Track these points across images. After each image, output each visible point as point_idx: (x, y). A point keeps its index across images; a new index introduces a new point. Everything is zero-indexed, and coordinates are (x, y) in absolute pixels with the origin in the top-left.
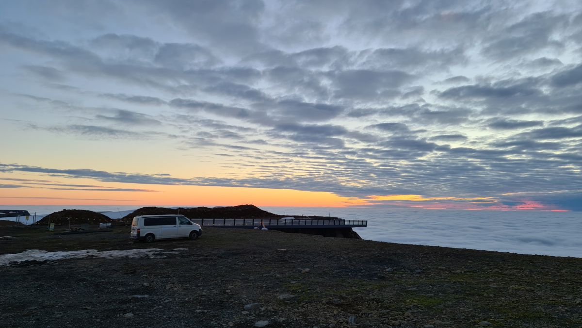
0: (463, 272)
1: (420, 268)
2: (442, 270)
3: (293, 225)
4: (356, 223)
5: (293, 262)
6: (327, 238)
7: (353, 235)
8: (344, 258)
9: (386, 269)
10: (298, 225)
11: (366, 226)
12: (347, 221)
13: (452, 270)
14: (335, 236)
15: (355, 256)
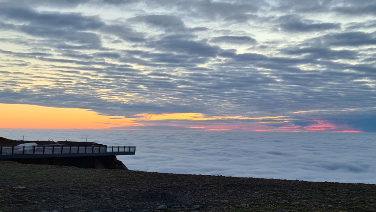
0: (248, 205)
1: (199, 204)
2: (225, 203)
3: (35, 153)
4: (121, 150)
5: (35, 203)
6: (82, 170)
7: (117, 165)
8: (106, 195)
9: (158, 206)
10: (42, 153)
11: (134, 153)
12: (110, 147)
13: (237, 203)
14: (93, 167)
15: (120, 192)
